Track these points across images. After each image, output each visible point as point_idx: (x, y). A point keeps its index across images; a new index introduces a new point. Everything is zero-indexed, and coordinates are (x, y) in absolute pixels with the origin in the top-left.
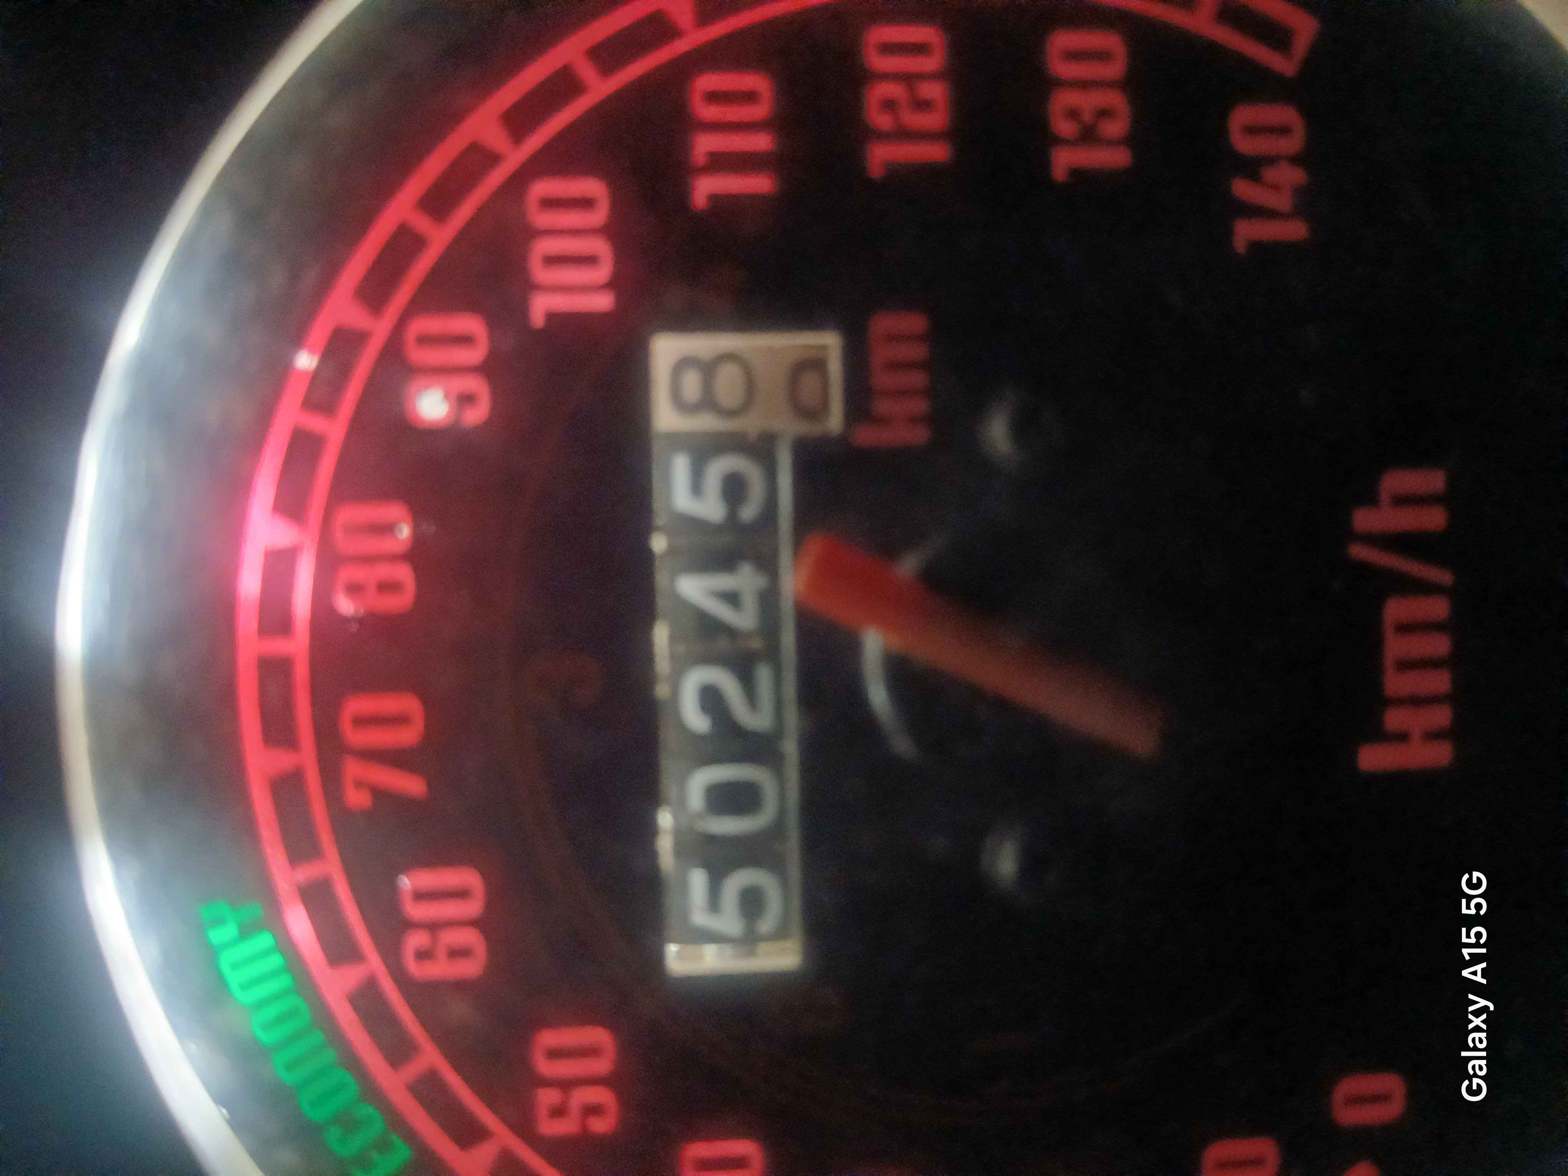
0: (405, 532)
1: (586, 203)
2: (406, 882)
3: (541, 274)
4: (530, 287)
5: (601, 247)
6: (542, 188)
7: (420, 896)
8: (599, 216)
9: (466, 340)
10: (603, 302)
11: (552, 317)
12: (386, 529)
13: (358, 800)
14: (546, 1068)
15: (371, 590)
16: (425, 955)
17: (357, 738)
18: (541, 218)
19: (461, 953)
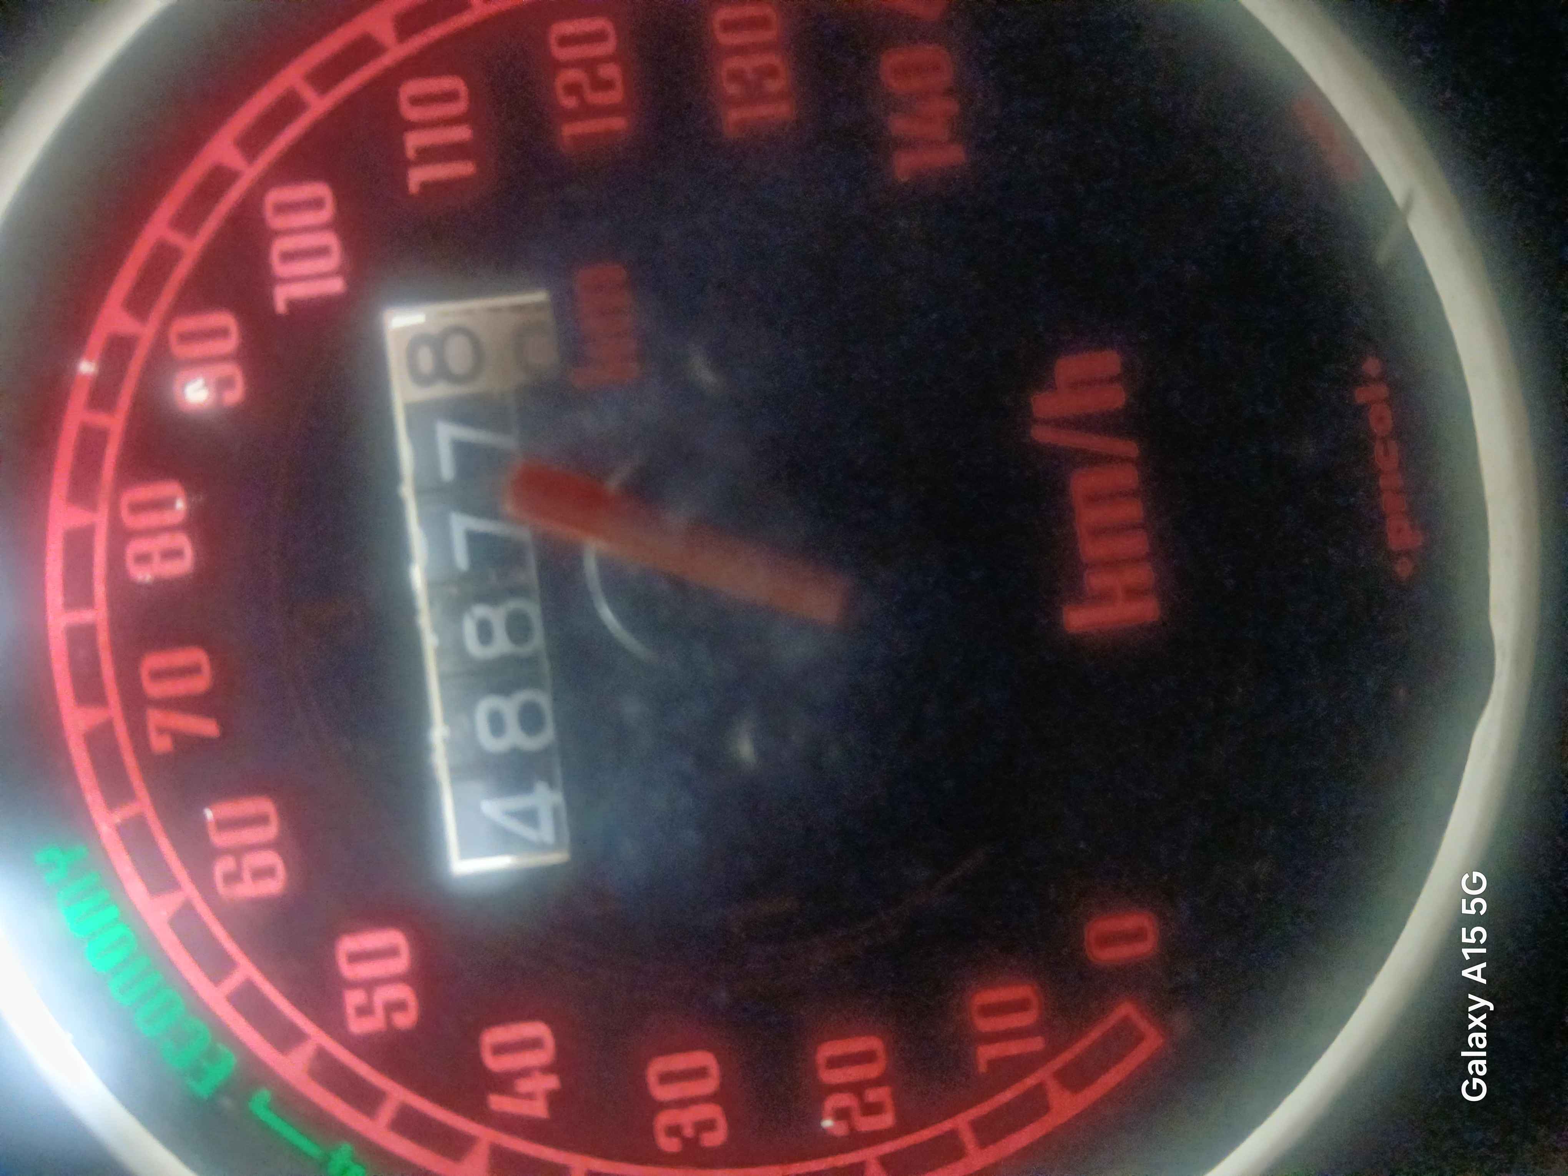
0: (180, 505)
1: (314, 204)
2: (209, 814)
3: (280, 269)
4: (271, 280)
5: (330, 239)
6: (275, 196)
7: (224, 825)
8: (326, 214)
9: (219, 333)
10: (336, 286)
11: (294, 305)
12: (164, 504)
13: (161, 744)
14: (348, 971)
15: (157, 558)
16: (233, 878)
17: (155, 690)
18: (277, 222)
19: (264, 873)
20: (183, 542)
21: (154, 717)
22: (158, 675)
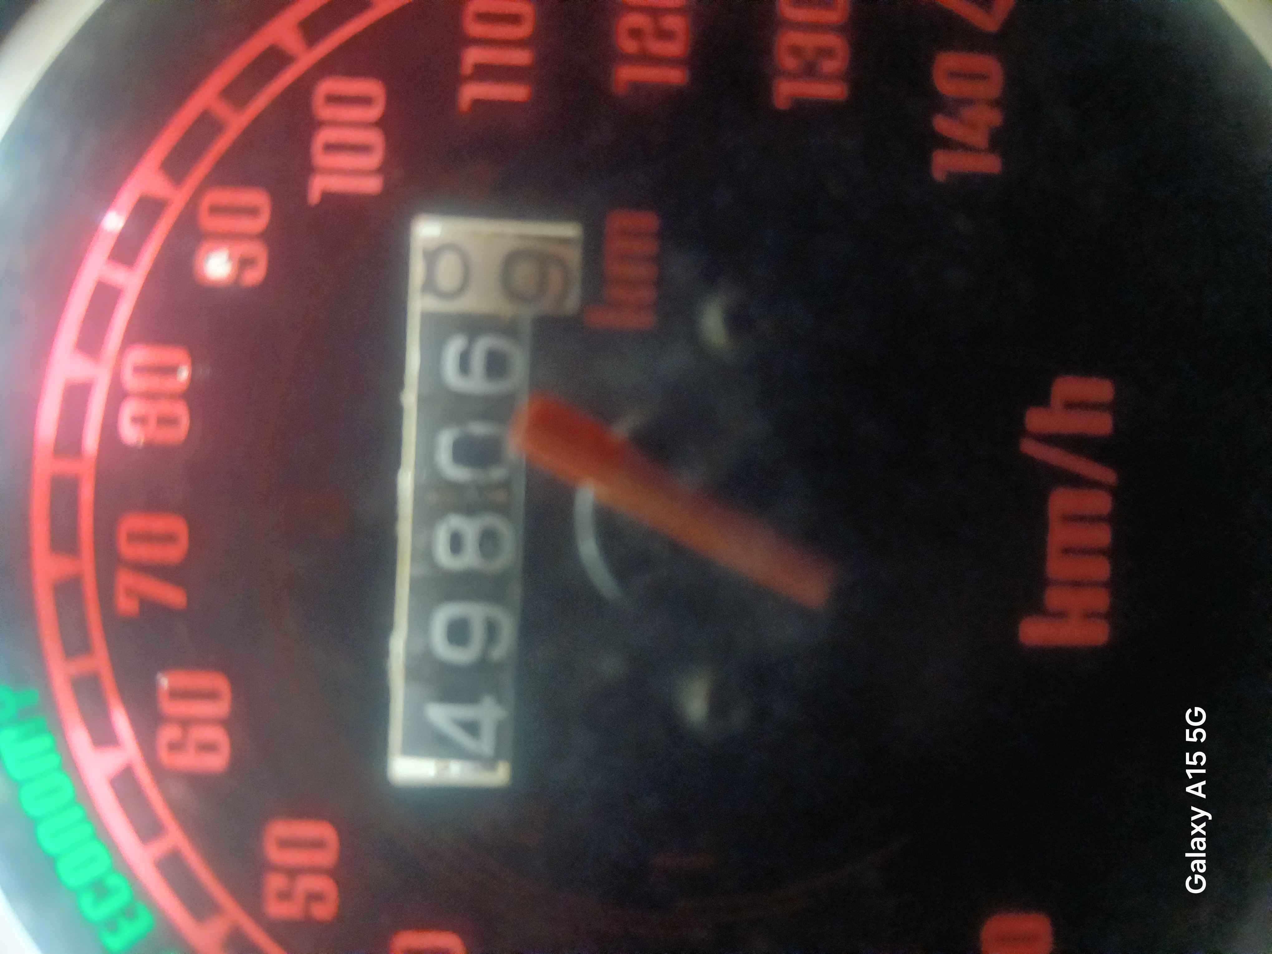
0: (184, 374)
1: (364, 101)
2: (164, 682)
3: (320, 158)
4: (311, 169)
5: (375, 138)
6: (329, 86)
7: (176, 694)
8: (375, 112)
9: (252, 212)
10: (372, 185)
11: (328, 197)
12: (170, 370)
13: (126, 605)
14: (275, 855)
15: (153, 422)
16: (174, 747)
17: (131, 551)
18: (325, 112)
19: (208, 747)
20: (181, 412)
21: (125, 579)
22: (135, 537)
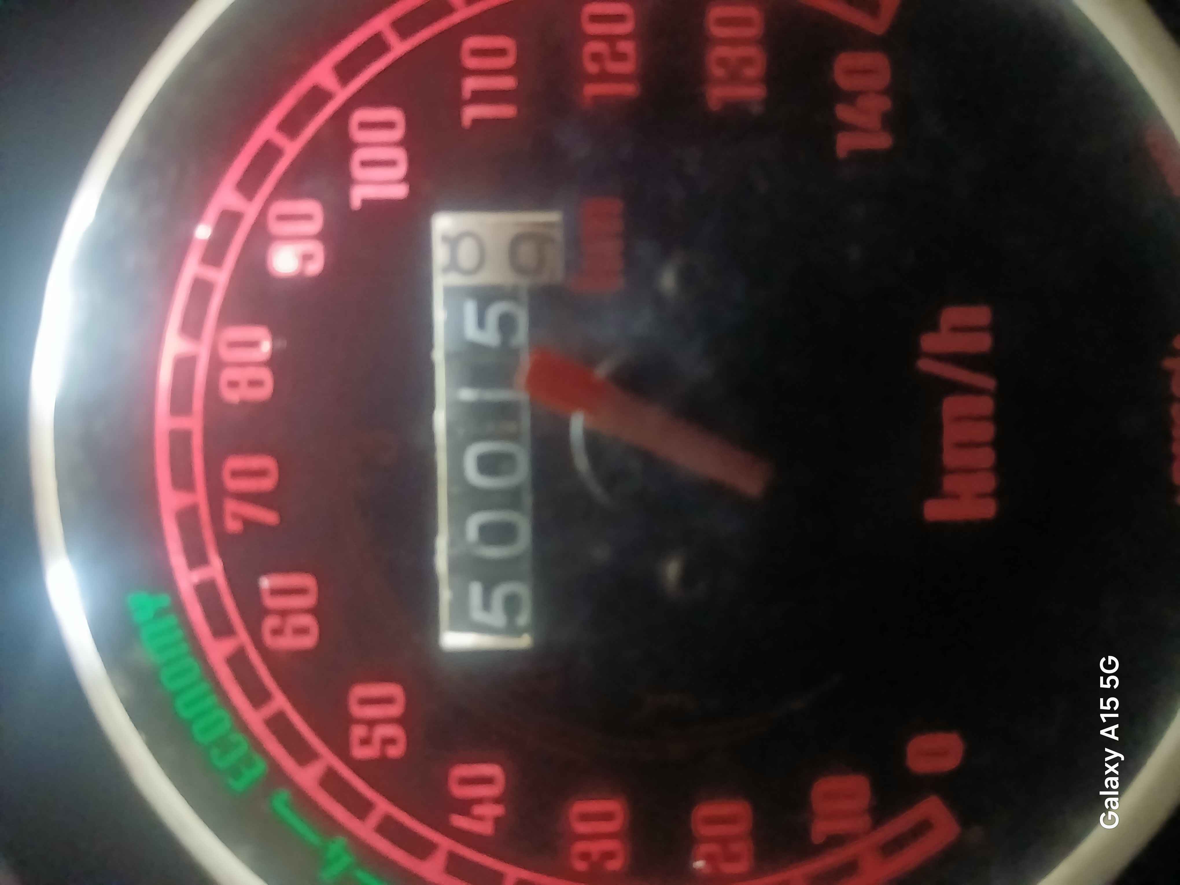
0: (266, 347)
1: (389, 125)
2: (265, 583)
3: (359, 173)
4: (351, 181)
5: (400, 155)
6: (361, 115)
7: (275, 592)
8: (397, 134)
9: (307, 217)
10: (400, 191)
11: (367, 203)
12: (254, 344)
13: (233, 526)
14: (358, 711)
15: (244, 385)
16: (277, 632)
17: (233, 485)
18: (359, 135)
19: (301, 631)
20: (266, 375)
21: (231, 506)
22: (236, 474)
